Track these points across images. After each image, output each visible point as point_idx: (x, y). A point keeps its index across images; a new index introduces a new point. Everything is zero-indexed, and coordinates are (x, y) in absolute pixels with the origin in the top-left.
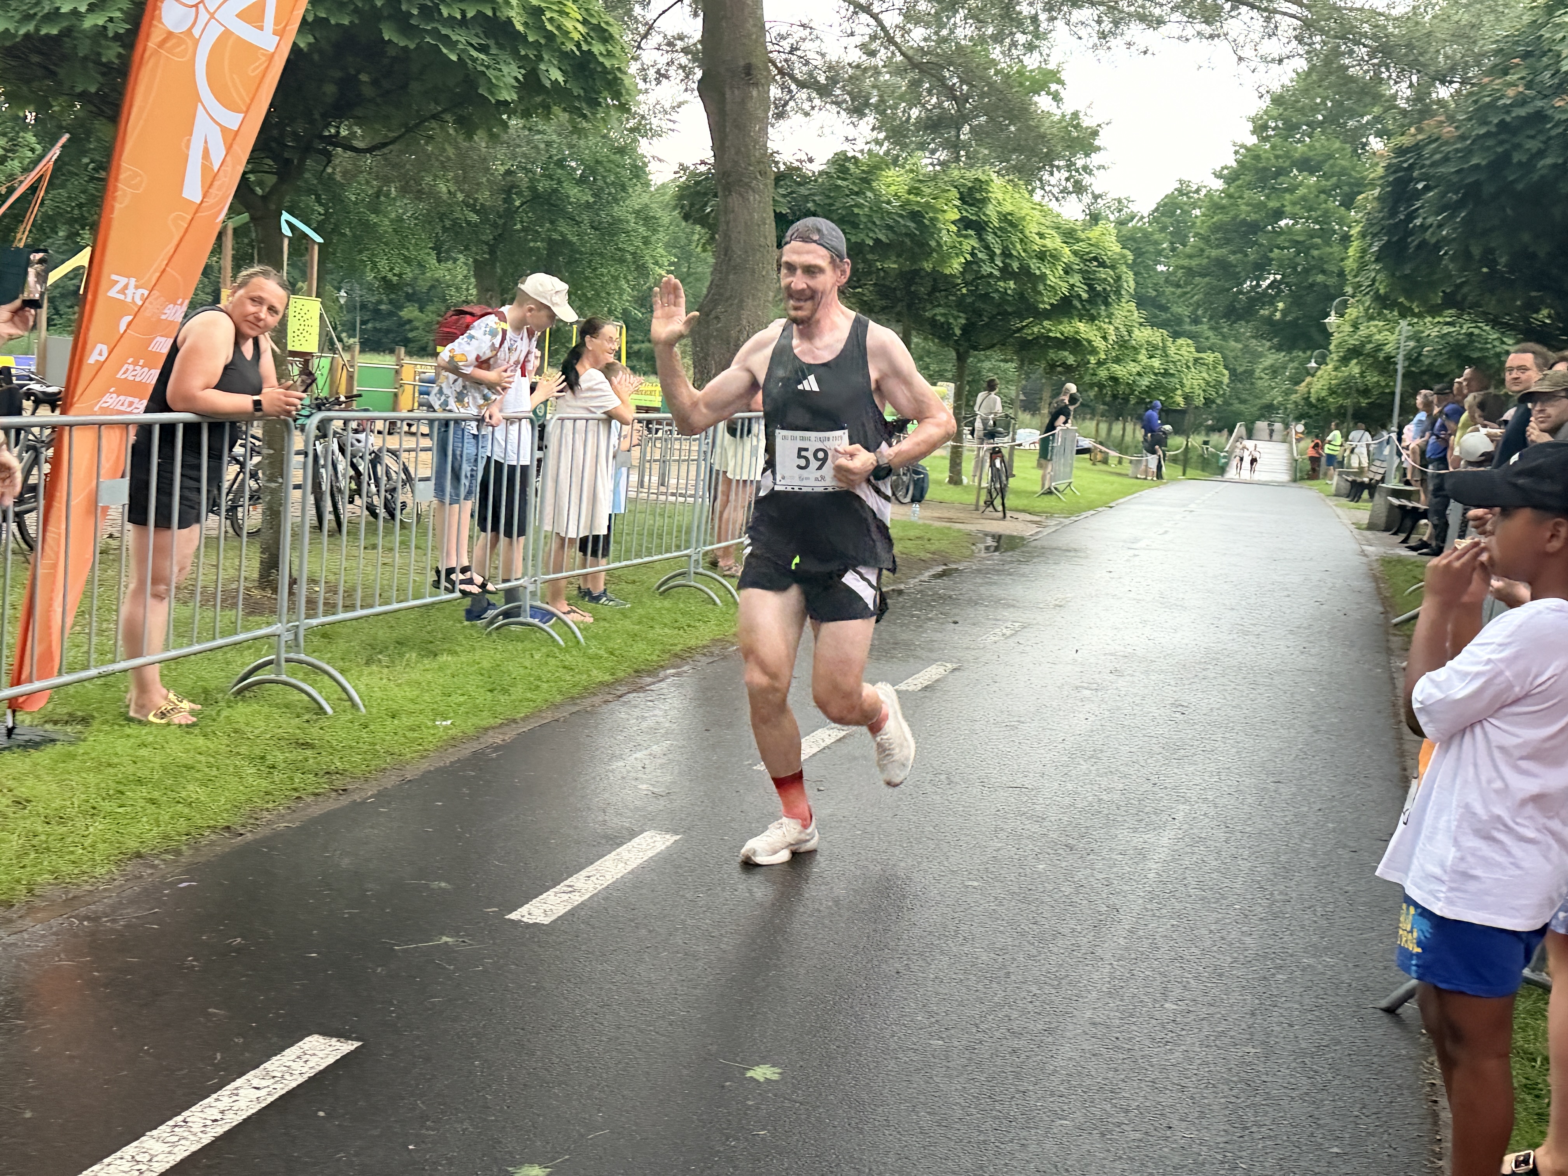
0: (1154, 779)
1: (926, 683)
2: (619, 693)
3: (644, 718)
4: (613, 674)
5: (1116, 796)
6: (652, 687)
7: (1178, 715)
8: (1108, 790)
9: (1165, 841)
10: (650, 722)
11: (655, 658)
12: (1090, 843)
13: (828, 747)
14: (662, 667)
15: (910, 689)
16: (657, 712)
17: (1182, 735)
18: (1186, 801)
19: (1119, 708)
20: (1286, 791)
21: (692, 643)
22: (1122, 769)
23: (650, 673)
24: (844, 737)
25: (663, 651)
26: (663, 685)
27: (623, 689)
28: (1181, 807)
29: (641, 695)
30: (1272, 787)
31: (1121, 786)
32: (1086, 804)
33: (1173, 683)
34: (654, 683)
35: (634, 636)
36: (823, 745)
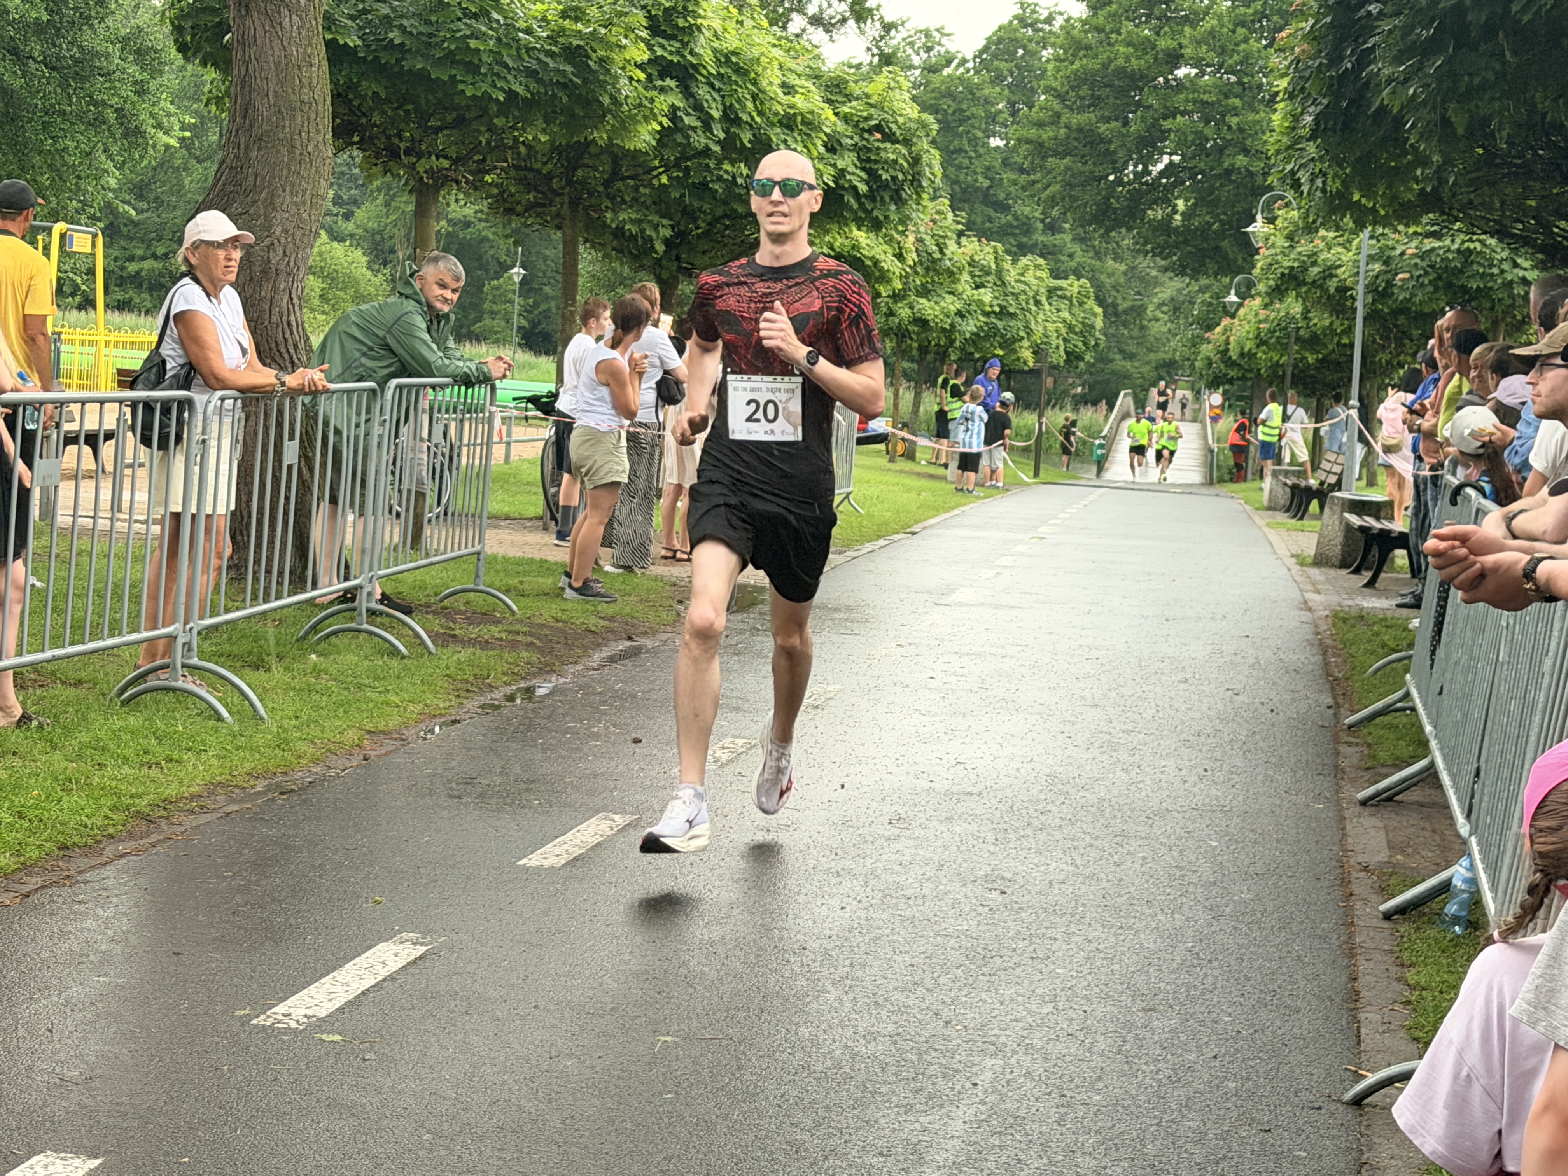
0: (946, 1013)
1: (577, 852)
2: (25, 889)
3: (63, 935)
4: (19, 854)
5: (880, 1047)
6: (88, 876)
7: (995, 895)
8: (870, 1037)
9: (957, 1127)
10: (74, 944)
11: (99, 821)
12: (831, 1136)
13: (392, 978)
14: (111, 837)
15: (547, 863)
16: (90, 923)
17: (1000, 931)
18: (999, 1050)
19: (899, 886)
20: (1164, 1023)
21: (171, 791)
22: (896, 996)
23: (88, 850)
24: (421, 957)
25: (115, 808)
26: (110, 871)
27: (37, 881)
28: (989, 1062)
29: (66, 892)
30: (1140, 1019)
31: (891, 1028)
32: (829, 1063)
33: (990, 838)
34: (93, 867)
35: (67, 784)
36: (384, 972)
